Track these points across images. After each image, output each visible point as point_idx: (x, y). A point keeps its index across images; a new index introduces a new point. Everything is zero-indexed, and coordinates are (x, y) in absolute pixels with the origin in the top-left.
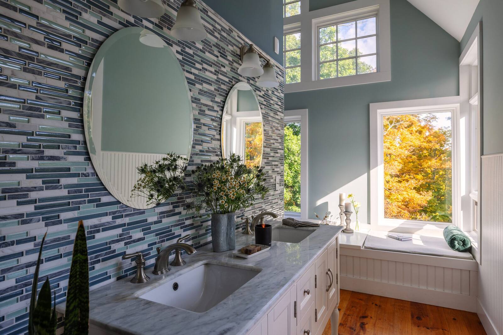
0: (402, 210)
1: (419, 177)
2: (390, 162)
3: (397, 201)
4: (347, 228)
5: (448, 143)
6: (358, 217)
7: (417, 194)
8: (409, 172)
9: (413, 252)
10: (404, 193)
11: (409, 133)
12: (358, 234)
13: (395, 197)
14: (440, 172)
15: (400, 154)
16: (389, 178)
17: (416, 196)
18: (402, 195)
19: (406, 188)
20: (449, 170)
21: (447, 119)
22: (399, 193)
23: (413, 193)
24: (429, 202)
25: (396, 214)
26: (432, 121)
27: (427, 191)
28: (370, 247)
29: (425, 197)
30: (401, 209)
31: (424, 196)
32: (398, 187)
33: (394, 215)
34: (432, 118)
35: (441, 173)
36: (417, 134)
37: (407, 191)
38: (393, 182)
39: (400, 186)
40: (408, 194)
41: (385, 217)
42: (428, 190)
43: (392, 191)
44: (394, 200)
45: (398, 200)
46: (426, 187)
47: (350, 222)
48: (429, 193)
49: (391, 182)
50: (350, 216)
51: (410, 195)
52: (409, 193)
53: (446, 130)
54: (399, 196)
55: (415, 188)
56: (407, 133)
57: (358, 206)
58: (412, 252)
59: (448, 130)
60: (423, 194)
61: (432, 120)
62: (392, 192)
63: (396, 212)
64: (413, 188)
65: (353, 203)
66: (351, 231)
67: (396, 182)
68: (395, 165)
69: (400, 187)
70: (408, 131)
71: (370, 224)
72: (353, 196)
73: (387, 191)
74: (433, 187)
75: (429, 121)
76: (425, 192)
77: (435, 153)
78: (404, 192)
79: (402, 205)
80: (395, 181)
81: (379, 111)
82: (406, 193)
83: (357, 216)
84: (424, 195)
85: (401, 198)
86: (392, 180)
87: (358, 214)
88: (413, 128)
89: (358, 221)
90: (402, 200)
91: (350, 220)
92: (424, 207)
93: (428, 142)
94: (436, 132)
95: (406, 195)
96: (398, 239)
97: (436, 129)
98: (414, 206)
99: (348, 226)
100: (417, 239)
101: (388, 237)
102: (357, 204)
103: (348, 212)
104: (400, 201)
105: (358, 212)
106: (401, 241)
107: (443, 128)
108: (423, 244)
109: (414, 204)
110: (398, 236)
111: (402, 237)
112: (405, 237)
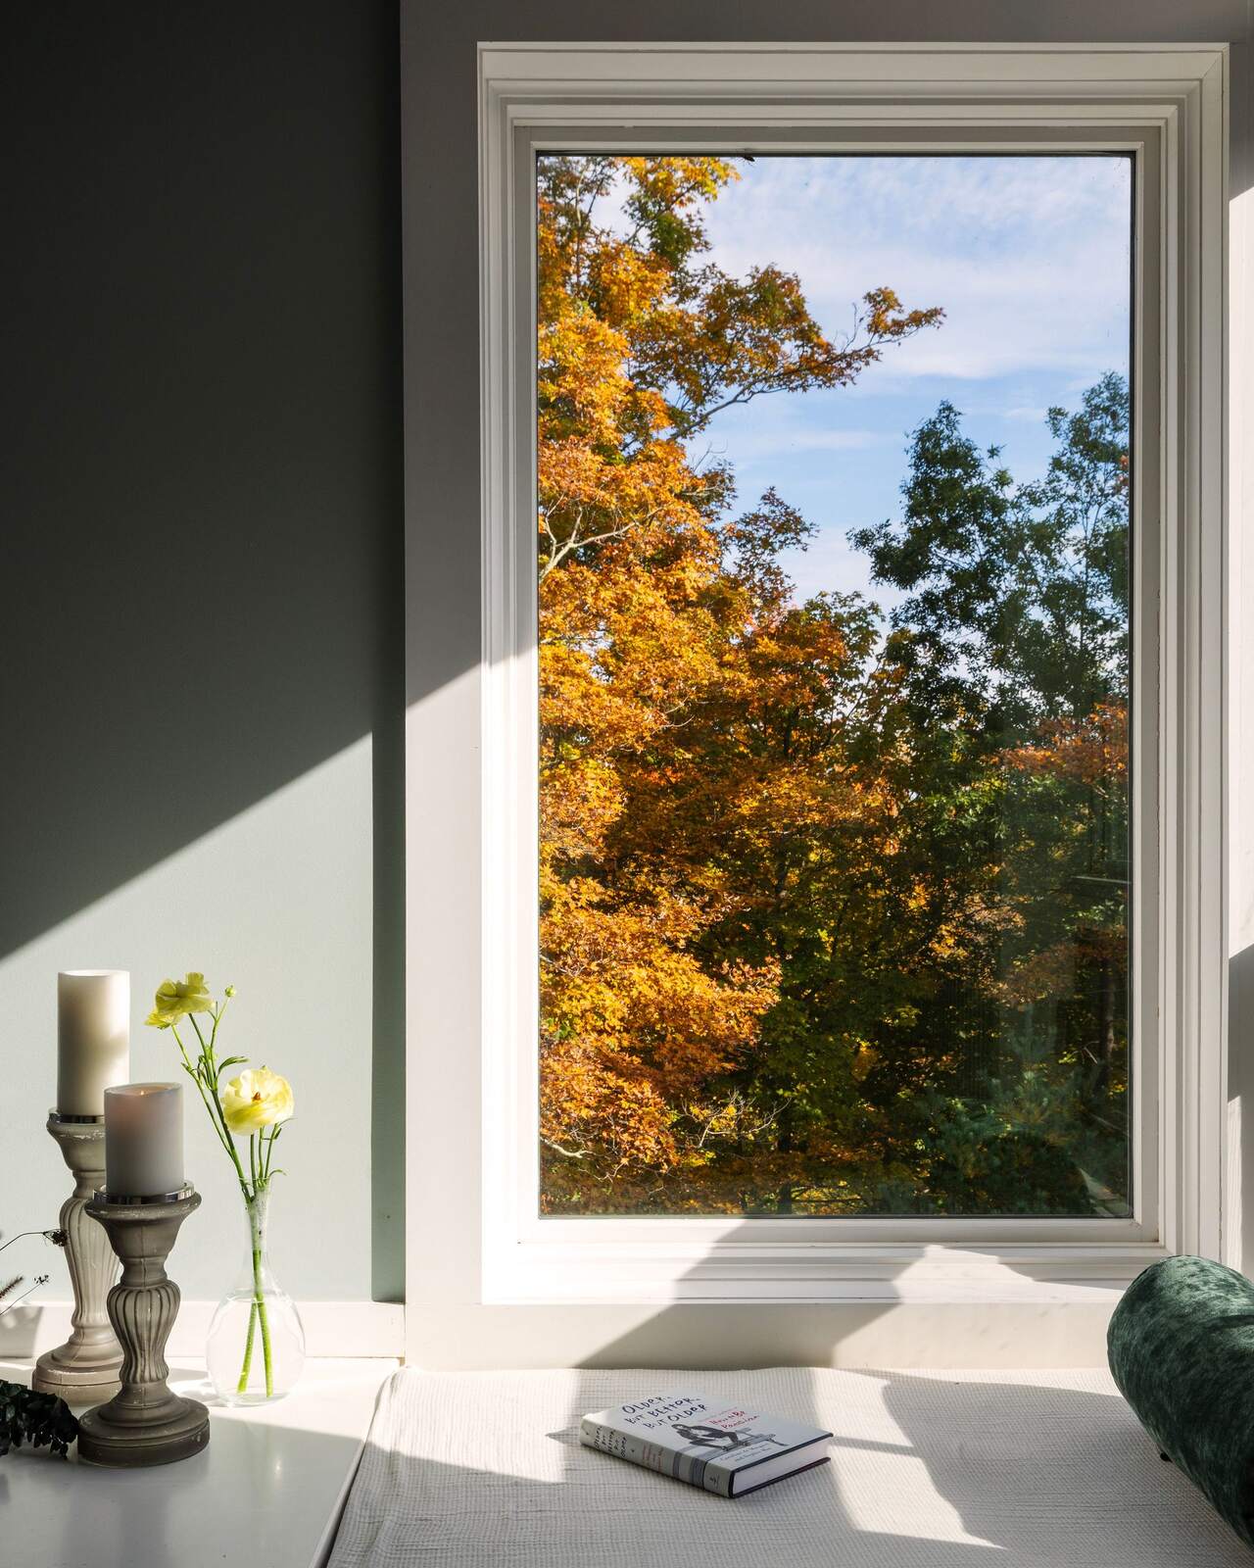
0: (625, 1086)
1: (711, 875)
3: (594, 1029)
4: (127, 1391)
5: (853, 683)
6: (264, 1245)
7: (704, 977)
8: (657, 844)
10: (638, 973)
11: (663, 602)
12: (259, 1441)
13: (586, 1004)
14: (811, 849)
15: (615, 729)
17: (695, 992)
19: (646, 944)
20: (853, 838)
21: (852, 542)
22: (608, 976)
23: (684, 973)
24: (768, 1023)
25: (592, 1113)
26: (777, 546)
27: (757, 962)
29: (747, 994)
30: (620, 1075)
31: (743, 989)
32: (602, 936)
33: (581, 1119)
34: (780, 528)
35: (815, 856)
36: (706, 614)
37: (650, 963)
38: (572, 905)
39: (615, 929)
40: (656, 981)
42: (760, 949)
43: (570, 961)
44: (579, 1025)
45: (600, 1023)
47: (164, 1327)
48: (764, 970)
49: (558, 906)
50: (171, 1240)
51: (667, 984)
52: (661, 975)
53: (844, 611)
54: (609, 996)
56: (651, 600)
57: (272, 1113)
59: (853, 610)
60: (736, 976)
61: (781, 537)
62: (568, 972)
63: (593, 1102)
64: (682, 944)
65: (210, 1078)
66: (171, 1434)
67: (590, 904)
69: (613, 935)
70: (656, 587)
71: (400, 1299)
72: (212, 993)
75: (766, 543)
76: (747, 968)
77: (787, 744)
78: (636, 968)
79: (623, 1049)
80: (583, 898)
82: (643, 973)
83: (256, 1234)
84: (743, 980)
85: (615, 1005)
86: (567, 897)
87: (268, 1201)
88: (683, 569)
89: (264, 1286)
90: (622, 1020)
91: (169, 1292)
92: (743, 1054)
93: (761, 666)
94: (794, 615)
95: (645, 989)
96: (696, 1480)
97: (797, 602)
98: (691, 1050)
99: (147, 1369)
100: (872, 1443)
101: (585, 1446)
102: (256, 1097)
103: (149, 1192)
104: (613, 1028)
105: (273, 1185)
106: (731, 1496)
107: (829, 600)
108: (970, 1527)
109: (690, 1038)
110: (685, 1432)
111: (733, 1436)
112: (765, 1434)
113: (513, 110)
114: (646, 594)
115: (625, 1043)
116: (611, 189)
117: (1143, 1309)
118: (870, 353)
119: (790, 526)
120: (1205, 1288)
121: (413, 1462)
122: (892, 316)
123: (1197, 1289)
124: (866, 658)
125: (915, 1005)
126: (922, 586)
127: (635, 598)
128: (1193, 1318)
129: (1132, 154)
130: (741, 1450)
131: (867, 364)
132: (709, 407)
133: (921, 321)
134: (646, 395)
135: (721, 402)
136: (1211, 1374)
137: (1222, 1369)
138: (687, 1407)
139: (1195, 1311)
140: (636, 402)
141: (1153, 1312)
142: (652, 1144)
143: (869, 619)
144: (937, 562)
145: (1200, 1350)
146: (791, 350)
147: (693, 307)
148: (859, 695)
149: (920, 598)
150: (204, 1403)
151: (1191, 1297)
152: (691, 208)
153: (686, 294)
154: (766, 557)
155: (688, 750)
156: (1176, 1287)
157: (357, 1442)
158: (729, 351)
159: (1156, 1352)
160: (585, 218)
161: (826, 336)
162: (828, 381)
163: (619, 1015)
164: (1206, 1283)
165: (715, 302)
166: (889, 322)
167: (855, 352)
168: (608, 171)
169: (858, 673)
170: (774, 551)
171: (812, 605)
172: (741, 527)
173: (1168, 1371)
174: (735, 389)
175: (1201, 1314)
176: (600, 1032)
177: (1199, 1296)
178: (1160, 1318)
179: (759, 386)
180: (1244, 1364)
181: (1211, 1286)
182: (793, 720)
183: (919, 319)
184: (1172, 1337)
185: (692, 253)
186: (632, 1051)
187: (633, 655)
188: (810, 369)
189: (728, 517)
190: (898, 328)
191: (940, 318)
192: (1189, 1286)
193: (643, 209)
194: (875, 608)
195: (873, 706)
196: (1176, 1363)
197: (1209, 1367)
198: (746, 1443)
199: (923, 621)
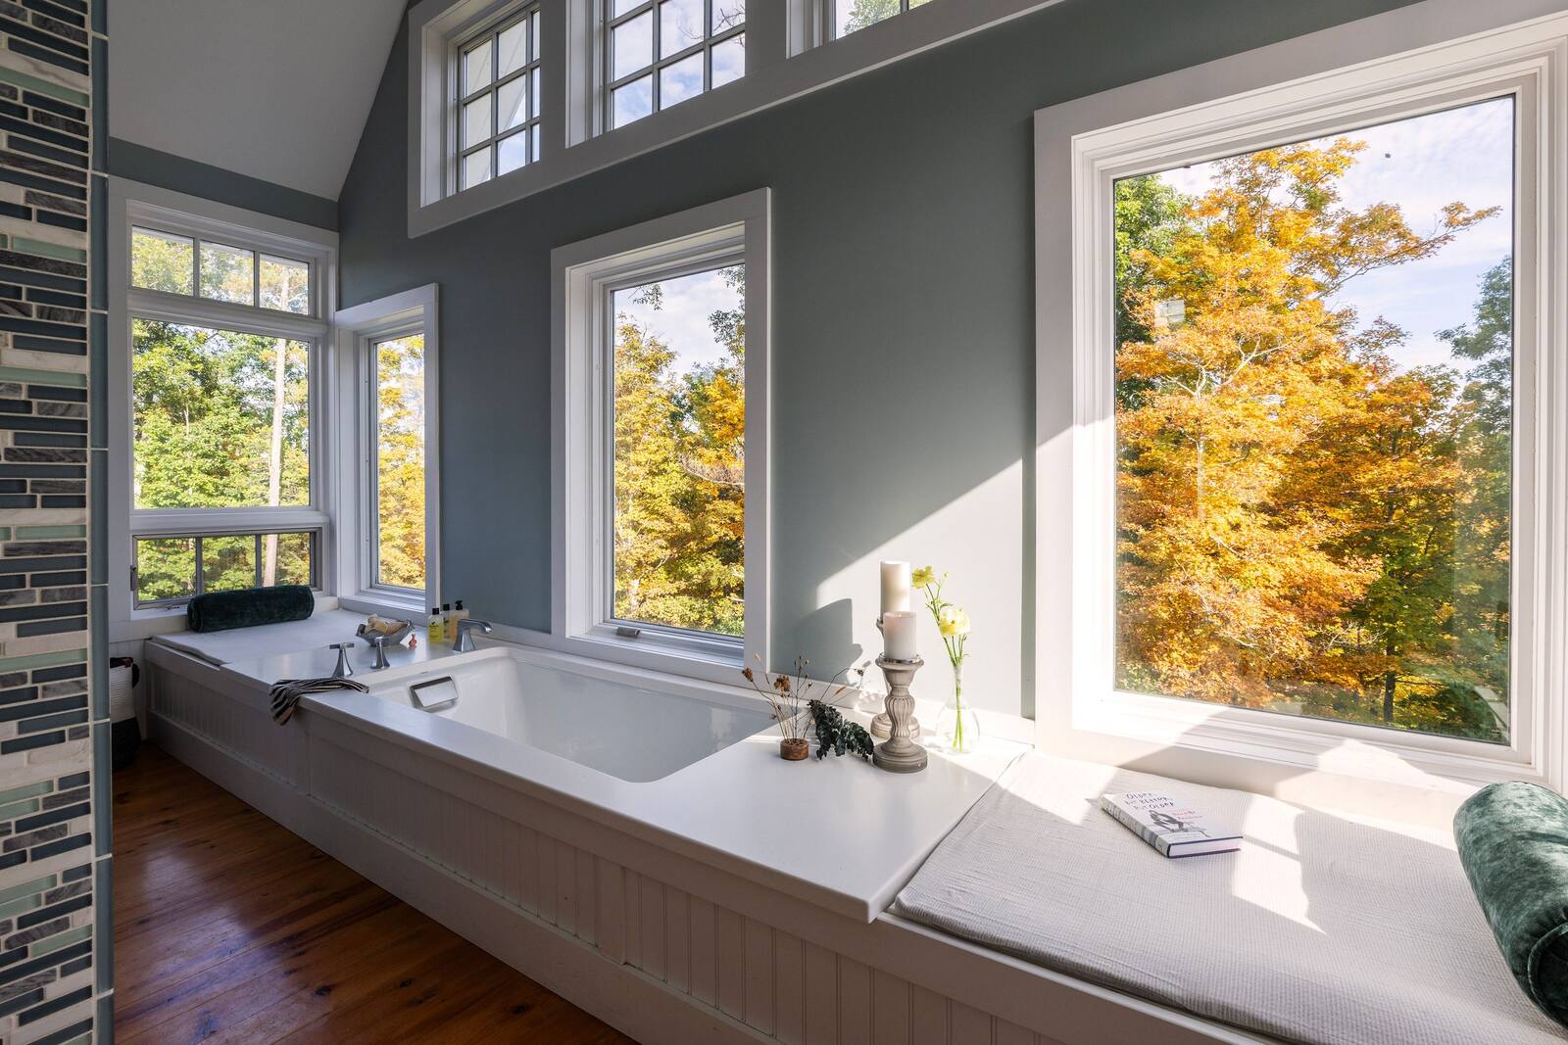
0: (1279, 615)
1: (1342, 513)
2: (1240, 466)
3: (1263, 586)
5: (1440, 412)
6: (962, 686)
7: (1332, 563)
8: (1307, 497)
9: (1214, 1014)
10: (1288, 560)
11: (1307, 378)
13: (1259, 573)
14: (1411, 500)
15: (1276, 442)
16: (1238, 515)
17: (1326, 571)
18: (1283, 566)
19: (1295, 547)
20: (1439, 494)
21: (1438, 337)
22: (1271, 561)
23: (1319, 561)
24: (1372, 589)
26: (1384, 345)
27: (1367, 557)
28: (927, 915)
29: (1359, 574)
30: (1276, 609)
31: (1356, 570)
32: (1268, 542)
34: (1387, 336)
35: (1413, 503)
36: (1336, 382)
37: (1298, 556)
38: (1252, 526)
39: (1276, 538)
40: (1301, 565)
41: (1119, 686)
42: (1369, 551)
43: (1247, 553)
44: (1255, 583)
45: (1267, 583)
46: (1363, 544)
47: (907, 716)
48: (1371, 561)
49: (1244, 526)
50: (911, 679)
51: (1308, 567)
52: (1304, 562)
53: (1434, 376)
54: (1272, 570)
55: (1323, 547)
56: (1300, 378)
57: (961, 629)
58: (1208, 1005)
59: (1440, 374)
60: (1353, 564)
61: (1387, 341)
62: (1246, 559)
64: (1316, 547)
65: (936, 611)
66: (911, 760)
67: (1264, 526)
68: (1257, 476)
69: (1275, 541)
70: (1303, 371)
71: (1032, 718)
73: (1232, 556)
74: (1387, 545)
75: (1377, 344)
76: (1360, 560)
77: (1394, 446)
78: (1289, 558)
79: (1280, 597)
80: (1259, 523)
81: (1083, 145)
82: (1294, 560)
83: (958, 680)
84: (1357, 566)
85: (1276, 575)
86: (1249, 522)
87: (963, 666)
88: (1320, 361)
89: (962, 704)
90: (1280, 582)
91: (910, 701)
92: (1354, 604)
93: (1372, 406)
94: (1399, 380)
95: (1295, 568)
96: (1152, 843)
97: (1401, 372)
98: (1322, 600)
99: (902, 731)
100: (1273, 846)
101: (1103, 810)
102: (953, 622)
103: (900, 659)
104: (1275, 586)
105: (964, 660)
106: (1169, 857)
107: (1423, 370)
108: (1310, 916)
109: (1321, 594)
110: (1154, 816)
111: (1181, 824)
112: (1199, 826)
113: (1097, 164)
114: (1298, 376)
115: (1282, 593)
116: (1281, 183)
117: (1476, 811)
118: (1446, 238)
119: (1393, 334)
120: (1528, 809)
121: (1013, 797)
122: (1461, 216)
123: (1521, 807)
124: (1449, 399)
125: (1477, 583)
126: (1488, 358)
127: (1290, 377)
128: (1508, 827)
129: (1513, 95)
130: (1181, 833)
131: (1445, 243)
132: (1341, 279)
133: (1483, 216)
134: (1302, 279)
135: (1348, 276)
136: (1508, 869)
137: (1517, 867)
138: (1163, 802)
139: (1511, 822)
140: (1296, 283)
141: (1482, 815)
142: (1294, 645)
143: (1451, 378)
144: (1500, 343)
145: (1505, 850)
146: (1393, 245)
147: (1330, 231)
148: (1444, 419)
149: (1487, 364)
150: (926, 749)
151: (1513, 812)
152: (1328, 183)
153: (1327, 225)
154: (1377, 352)
155: (1328, 450)
156: (1504, 803)
157: (991, 781)
158: (1353, 250)
159: (1476, 842)
160: (1265, 199)
161: (1415, 234)
162: (1419, 256)
163: (1278, 579)
164: (1529, 805)
165: (1343, 228)
166: (1461, 219)
167: (1436, 239)
168: (1279, 175)
169: (1442, 407)
170: (1382, 348)
171: (1411, 374)
172: (1362, 337)
173: (1481, 857)
174: (1357, 268)
175: (1514, 826)
176: (1267, 587)
177: (1519, 813)
178: (1485, 821)
179: (1372, 265)
180: (1535, 869)
181: (1534, 808)
182: (1397, 435)
183: (1481, 215)
184: (1488, 835)
185: (1330, 203)
186: (1285, 597)
187: (1291, 405)
188: (1407, 252)
189: (1354, 332)
190: (1467, 221)
191: (1498, 211)
192: (1515, 804)
193: (1299, 189)
194: (1456, 373)
195: (1454, 424)
196: (1487, 853)
197: (1509, 864)
198: (1186, 831)
199: (1489, 376)
